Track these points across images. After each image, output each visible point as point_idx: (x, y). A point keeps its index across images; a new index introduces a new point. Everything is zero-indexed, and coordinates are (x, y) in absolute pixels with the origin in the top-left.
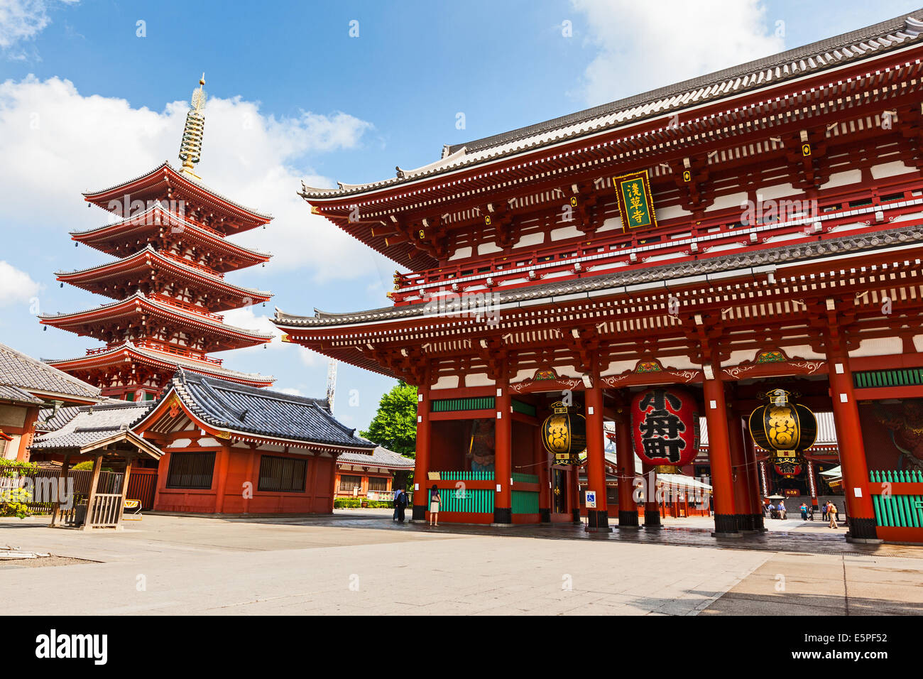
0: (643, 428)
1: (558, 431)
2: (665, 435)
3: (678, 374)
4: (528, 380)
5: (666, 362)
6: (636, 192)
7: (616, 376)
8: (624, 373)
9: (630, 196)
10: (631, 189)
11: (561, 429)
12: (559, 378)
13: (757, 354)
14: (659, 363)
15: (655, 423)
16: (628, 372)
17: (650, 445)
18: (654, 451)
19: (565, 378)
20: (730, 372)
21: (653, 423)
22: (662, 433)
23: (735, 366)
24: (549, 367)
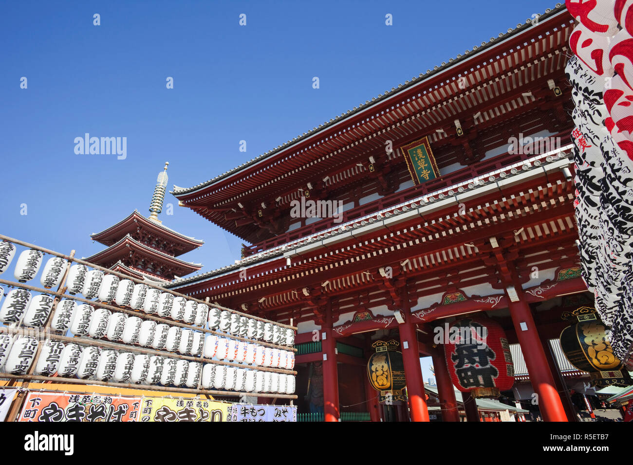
0: (455, 358)
1: (379, 369)
2: (476, 364)
3: (482, 301)
4: (348, 323)
5: (470, 291)
6: (421, 155)
7: (426, 310)
8: (432, 307)
9: (417, 159)
10: (416, 154)
11: (383, 367)
12: (374, 318)
13: (557, 272)
14: (463, 292)
15: (465, 352)
16: (435, 305)
17: (463, 375)
18: (469, 381)
19: (380, 317)
20: (533, 293)
21: (463, 353)
22: (473, 362)
23: (537, 287)
24: (366, 308)
